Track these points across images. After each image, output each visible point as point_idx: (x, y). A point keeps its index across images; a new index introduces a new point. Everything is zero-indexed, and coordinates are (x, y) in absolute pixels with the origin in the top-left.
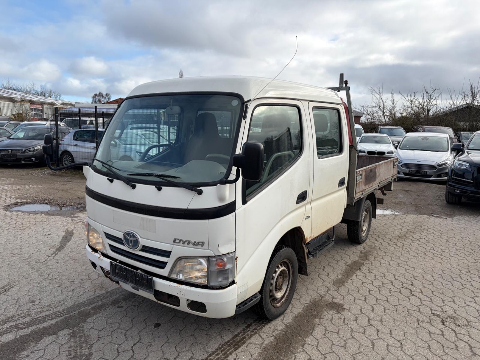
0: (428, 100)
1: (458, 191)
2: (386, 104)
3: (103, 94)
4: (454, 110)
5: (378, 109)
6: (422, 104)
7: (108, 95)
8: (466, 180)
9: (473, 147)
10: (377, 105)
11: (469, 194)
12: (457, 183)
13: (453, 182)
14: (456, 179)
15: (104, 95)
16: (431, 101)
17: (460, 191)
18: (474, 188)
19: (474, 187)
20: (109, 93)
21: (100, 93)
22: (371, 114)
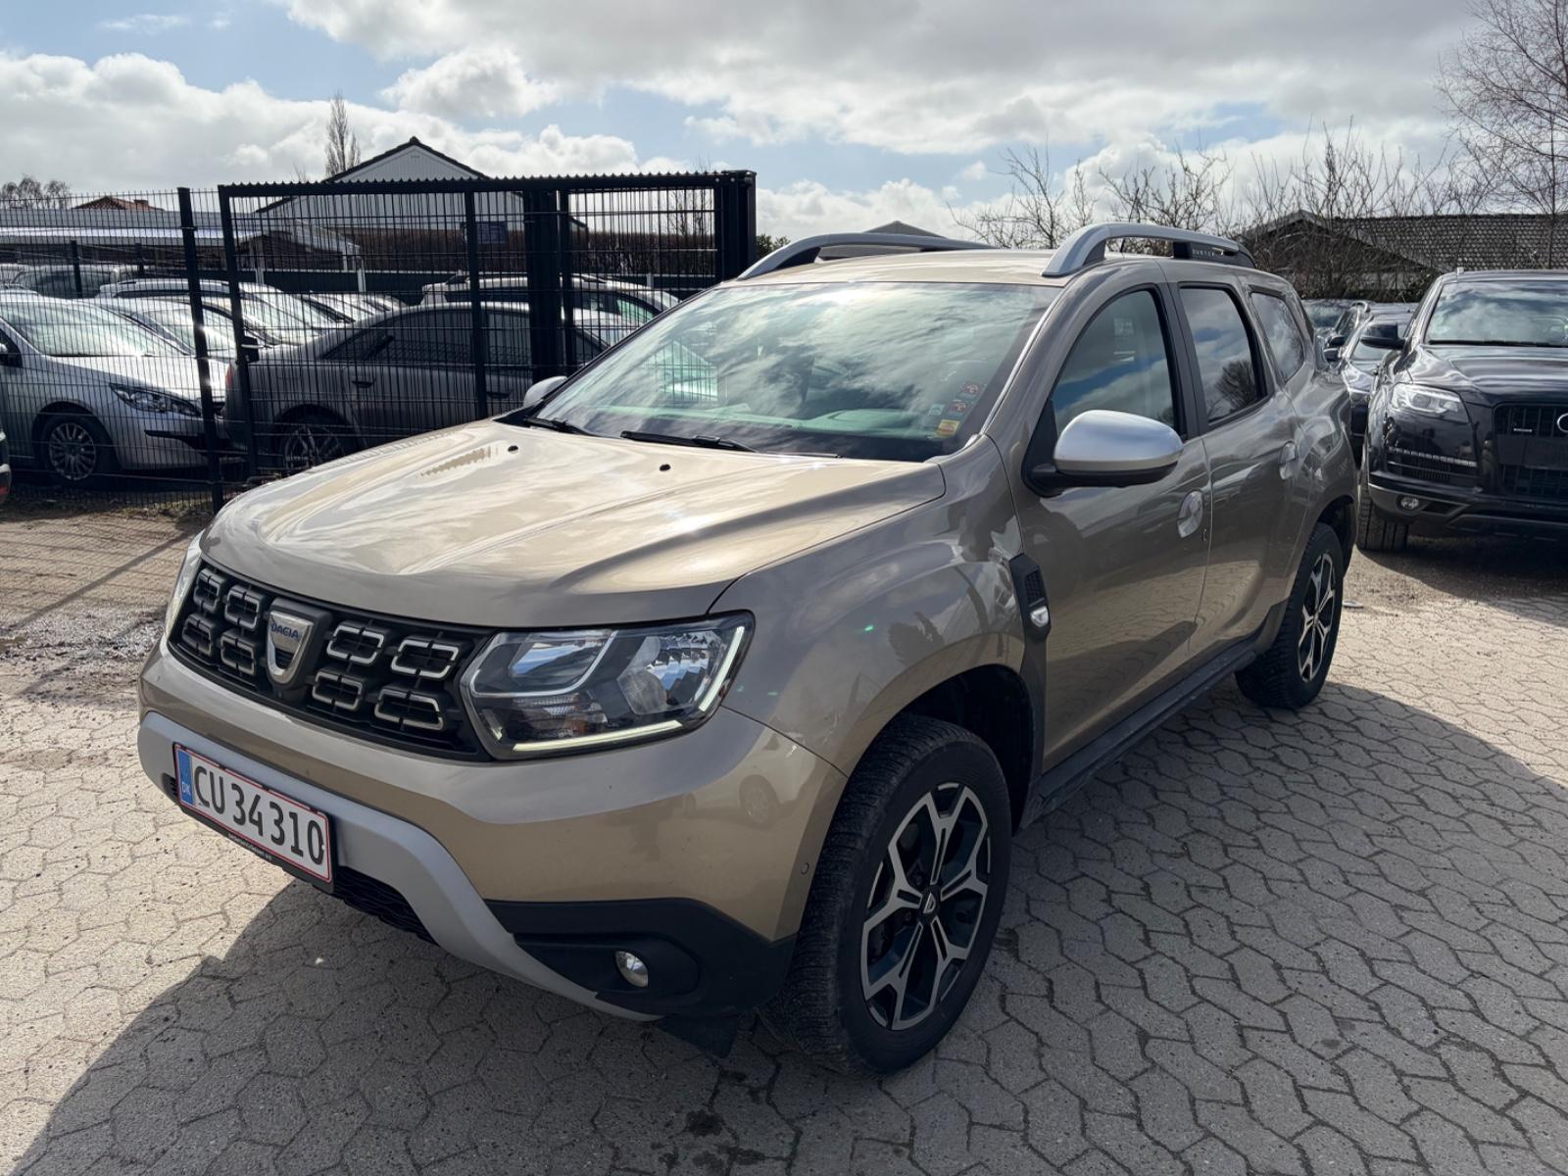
0: (1190, 198)
1: (1414, 504)
2: (1057, 211)
3: (39, 185)
4: (1270, 229)
5: (1035, 229)
6: (1172, 210)
7: (58, 189)
8: (1450, 460)
9: (1444, 334)
10: (1029, 215)
11: (1462, 512)
12: (1406, 473)
13: (1391, 469)
14: (1405, 459)
15: (42, 188)
16: (1198, 201)
17: (1420, 500)
18: (1480, 490)
19: (1479, 485)
20: (59, 179)
21: (25, 182)
22: (1012, 242)
